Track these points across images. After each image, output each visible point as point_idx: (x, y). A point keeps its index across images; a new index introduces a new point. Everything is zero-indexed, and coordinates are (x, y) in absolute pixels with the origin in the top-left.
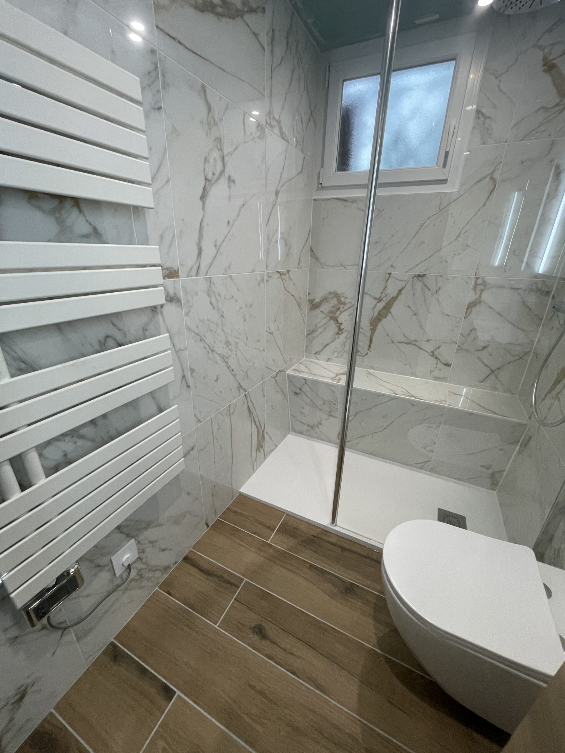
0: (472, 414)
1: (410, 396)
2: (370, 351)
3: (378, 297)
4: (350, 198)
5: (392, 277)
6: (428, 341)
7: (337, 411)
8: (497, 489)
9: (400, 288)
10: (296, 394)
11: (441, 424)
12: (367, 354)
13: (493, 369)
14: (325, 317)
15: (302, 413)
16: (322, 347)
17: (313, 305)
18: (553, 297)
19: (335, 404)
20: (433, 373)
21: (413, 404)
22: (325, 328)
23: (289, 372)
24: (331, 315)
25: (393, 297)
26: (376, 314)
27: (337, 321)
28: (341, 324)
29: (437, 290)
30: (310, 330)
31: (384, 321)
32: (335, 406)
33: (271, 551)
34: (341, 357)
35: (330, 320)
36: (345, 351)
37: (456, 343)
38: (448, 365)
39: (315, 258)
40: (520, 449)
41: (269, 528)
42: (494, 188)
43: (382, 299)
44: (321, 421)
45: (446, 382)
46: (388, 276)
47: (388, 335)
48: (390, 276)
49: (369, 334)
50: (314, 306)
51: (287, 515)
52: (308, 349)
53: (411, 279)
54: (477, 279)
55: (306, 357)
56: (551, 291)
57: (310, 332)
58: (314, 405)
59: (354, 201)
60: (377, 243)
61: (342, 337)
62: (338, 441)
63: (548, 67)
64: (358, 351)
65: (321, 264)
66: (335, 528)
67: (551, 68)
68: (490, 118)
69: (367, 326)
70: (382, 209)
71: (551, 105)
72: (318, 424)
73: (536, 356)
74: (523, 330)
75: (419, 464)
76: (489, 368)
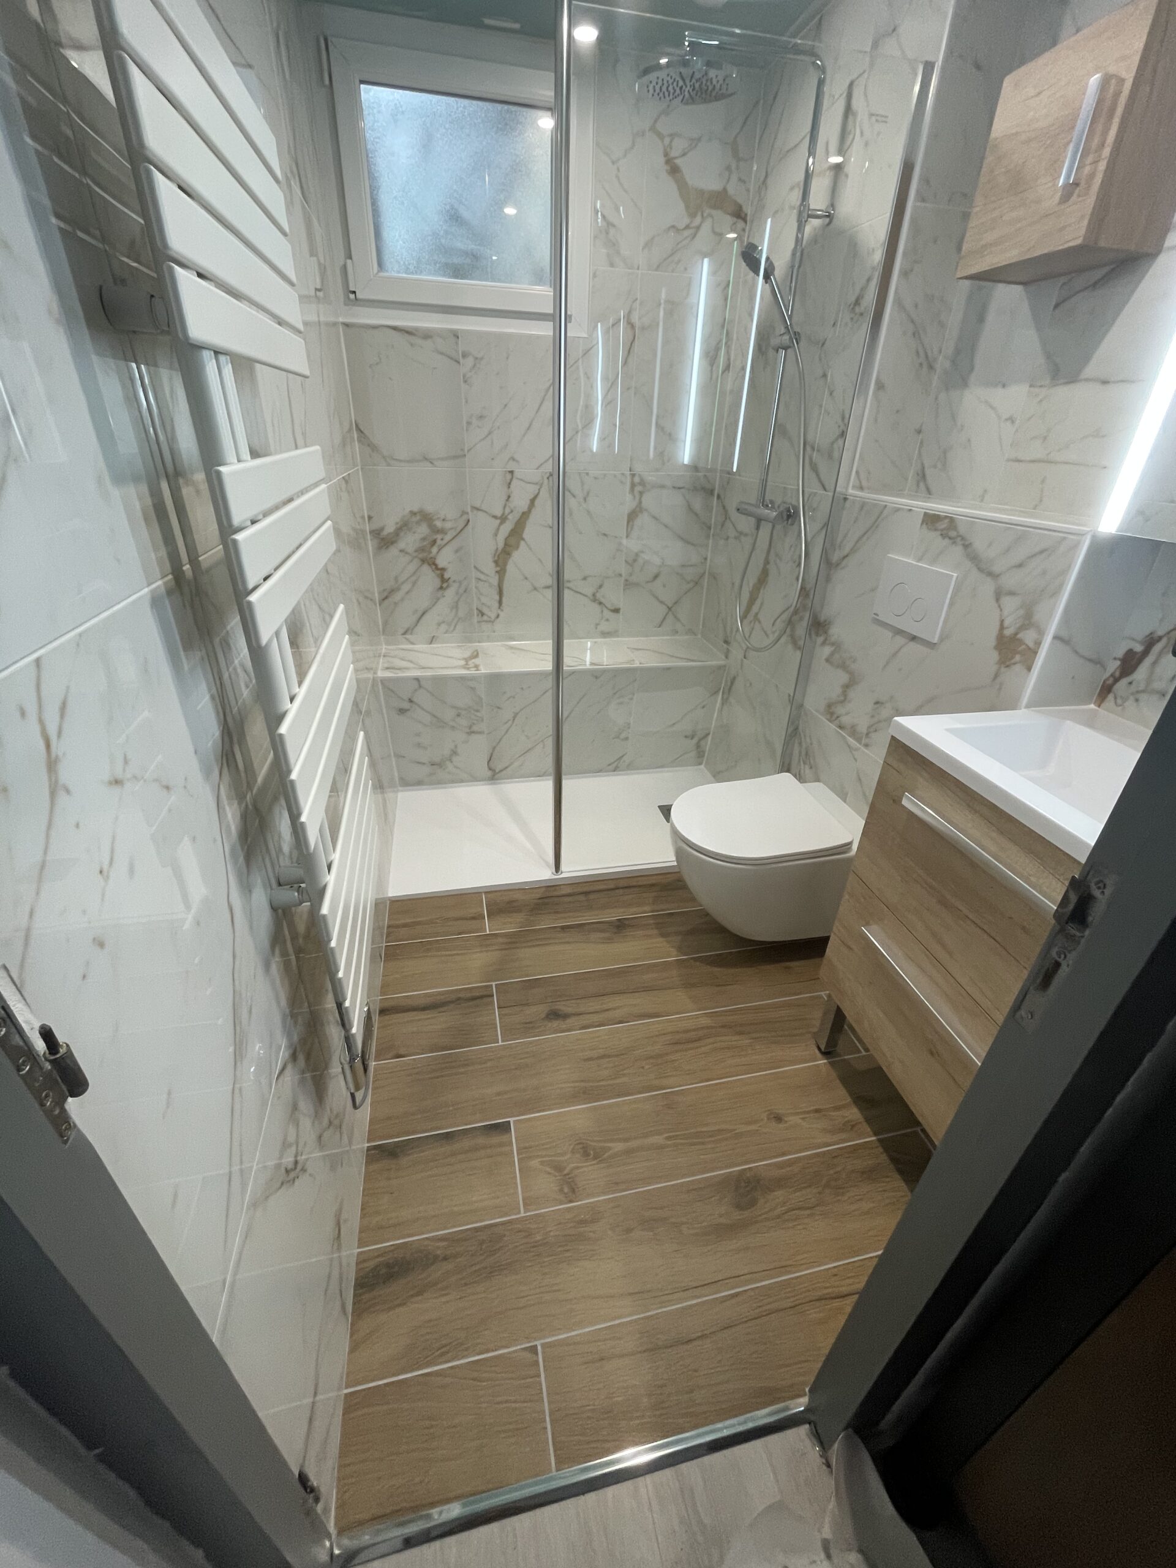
0: (668, 669)
2: (502, 610)
3: (499, 514)
4: (417, 329)
5: (517, 479)
6: (585, 579)
7: (482, 720)
8: (704, 762)
9: (532, 496)
10: (402, 711)
11: (634, 694)
12: (498, 616)
13: (670, 606)
14: (411, 561)
15: (419, 745)
16: (415, 618)
17: (383, 539)
18: (719, 497)
19: (477, 711)
20: (598, 627)
22: (414, 583)
23: (381, 674)
24: (421, 556)
25: (523, 513)
26: (501, 545)
27: (436, 565)
28: (443, 569)
29: (585, 497)
30: (384, 590)
31: (516, 556)
32: (478, 714)
33: (501, 940)
34: (454, 629)
35: (421, 566)
36: (460, 618)
38: (616, 611)
39: (369, 445)
40: (723, 697)
41: (474, 918)
42: (634, 338)
43: (506, 516)
44: (456, 747)
45: (618, 637)
46: (509, 476)
47: (526, 578)
48: (512, 475)
49: (495, 581)
50: (385, 541)
51: (486, 892)
52: (387, 630)
53: (546, 481)
54: (633, 475)
55: (386, 644)
57: (386, 594)
58: (439, 723)
59: (427, 335)
60: (481, 417)
61: (450, 593)
62: (489, 773)
63: (671, 168)
64: (483, 614)
65: (384, 457)
66: (561, 876)
67: (674, 170)
68: (614, 226)
69: (490, 568)
70: (479, 356)
71: (681, 226)
72: (451, 755)
73: (714, 577)
74: (694, 545)
75: (612, 764)
76: (665, 604)
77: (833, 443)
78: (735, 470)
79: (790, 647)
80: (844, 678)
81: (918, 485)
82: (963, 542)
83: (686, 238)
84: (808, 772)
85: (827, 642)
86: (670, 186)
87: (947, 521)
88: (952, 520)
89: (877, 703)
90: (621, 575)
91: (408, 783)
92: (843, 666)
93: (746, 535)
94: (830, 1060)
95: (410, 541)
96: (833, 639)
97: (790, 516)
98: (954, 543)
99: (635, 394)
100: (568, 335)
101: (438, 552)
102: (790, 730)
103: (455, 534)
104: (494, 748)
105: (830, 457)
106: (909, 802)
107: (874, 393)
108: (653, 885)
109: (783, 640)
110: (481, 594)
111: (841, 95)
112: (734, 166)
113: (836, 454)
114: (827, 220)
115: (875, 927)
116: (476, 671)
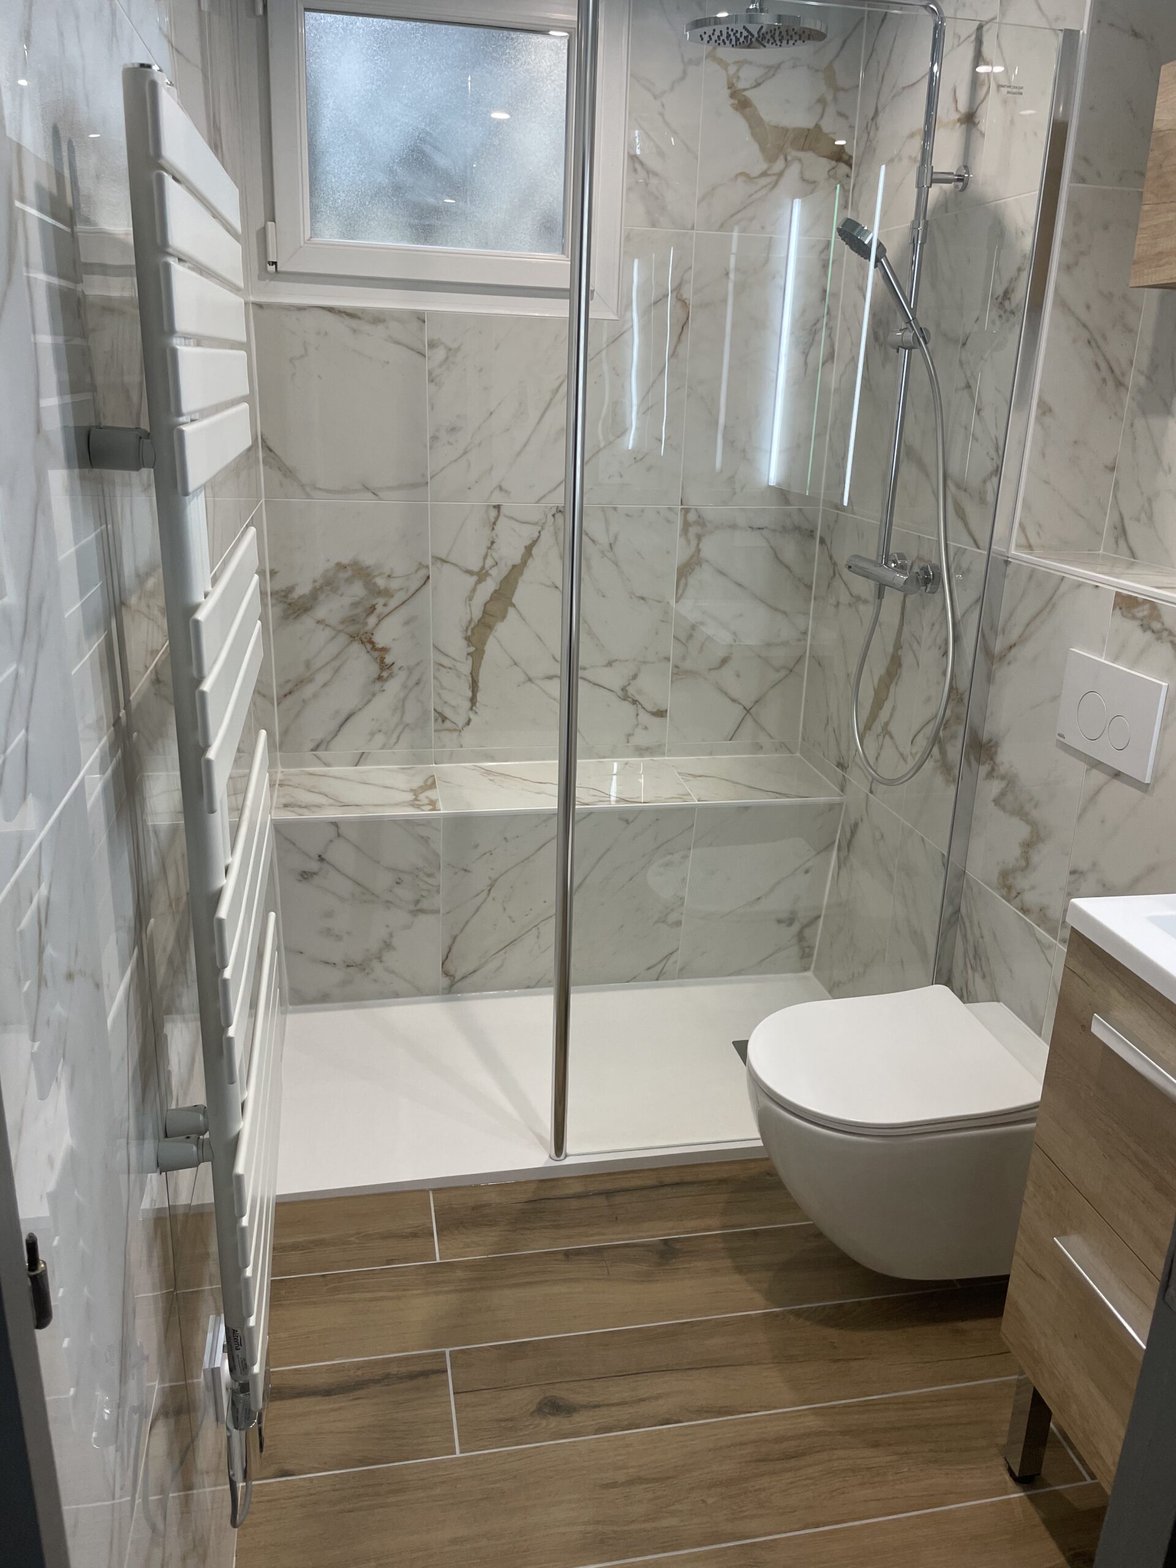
0: (746, 808)
2: (476, 713)
3: (477, 568)
4: (364, 310)
5: (506, 516)
6: (610, 664)
7: (438, 892)
8: (813, 967)
9: (528, 542)
10: (305, 876)
11: (690, 849)
12: (468, 722)
13: (748, 706)
14: (334, 638)
15: (328, 932)
16: (333, 726)
17: (290, 604)
18: (822, 541)
19: (430, 875)
20: (631, 739)
21: (625, 819)
22: (337, 671)
23: (276, 815)
24: (352, 629)
25: (514, 566)
26: (477, 614)
27: (373, 644)
28: (384, 650)
29: (612, 542)
30: (288, 682)
31: (503, 631)
32: (431, 881)
34: (396, 743)
35: (349, 644)
36: (408, 725)
37: (669, 660)
38: (661, 714)
39: (279, 469)
40: (838, 857)
41: (415, 1235)
42: (688, 319)
43: (487, 571)
44: (391, 935)
45: (663, 754)
46: (493, 513)
47: (516, 664)
48: (499, 512)
49: (466, 668)
50: (294, 608)
51: (435, 1190)
52: (287, 741)
53: (550, 519)
54: (686, 511)
55: (283, 766)
56: (817, 529)
57: (289, 687)
58: (365, 895)
59: (378, 318)
60: (453, 430)
61: (393, 687)
62: (445, 982)
63: (739, 101)
64: (444, 719)
65: (303, 486)
66: (568, 1161)
67: (742, 104)
68: (656, 174)
69: (457, 647)
70: (454, 346)
71: (755, 171)
72: (381, 951)
73: (818, 662)
74: (785, 613)
75: (654, 966)
76: (740, 704)
77: (985, 482)
78: (845, 503)
79: (939, 780)
80: (1022, 831)
81: (1117, 543)
82: (1171, 638)
83: (765, 186)
84: (978, 985)
85: (995, 774)
86: (740, 124)
87: (1147, 606)
88: (1153, 606)
89: (1073, 872)
90: (668, 659)
92: (1021, 813)
93: (866, 602)
94: (1029, 1493)
95: (332, 608)
96: (1002, 769)
97: (928, 579)
98: (1159, 639)
99: (689, 396)
100: (590, 316)
101: (377, 624)
102: (949, 911)
103: (405, 597)
104: (455, 938)
105: (982, 501)
106: (1100, 1029)
107: (1038, 419)
108: (722, 1181)
109: (929, 765)
110: (442, 688)
111: (969, 36)
112: (829, 98)
113: (990, 498)
114: (960, 184)
115: (1075, 1239)
116: (431, 810)
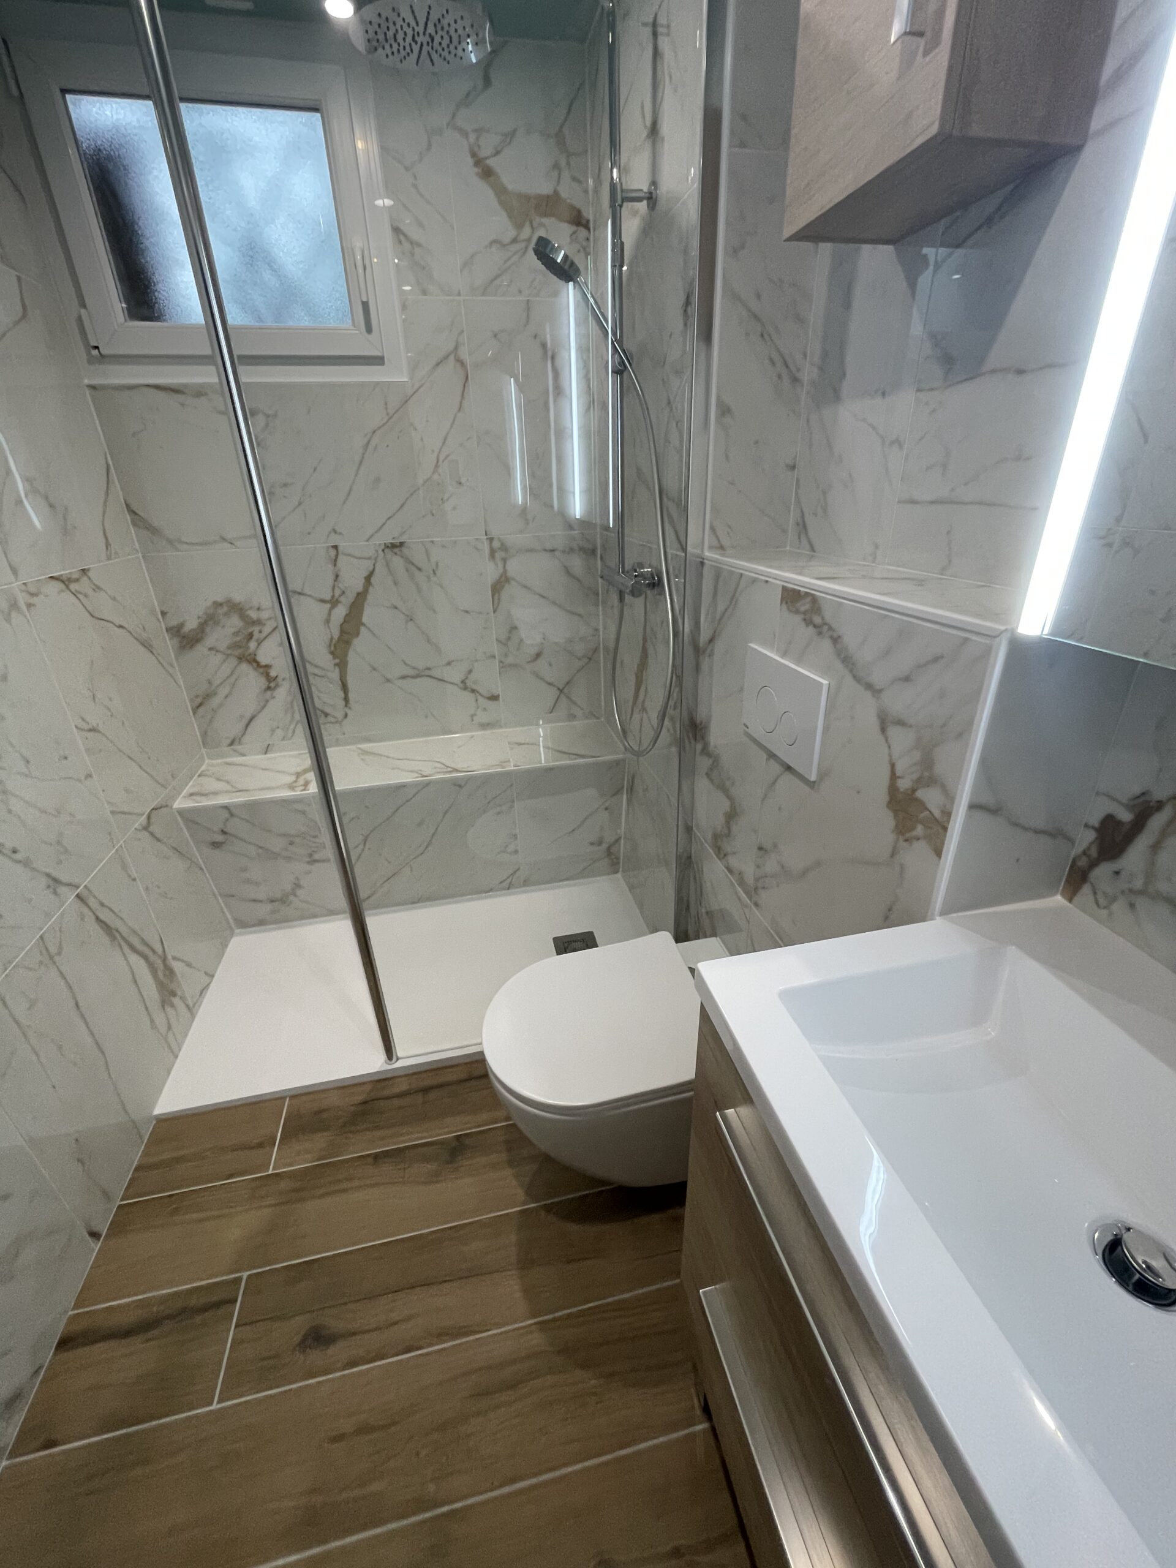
0: (550, 769)
1: (450, 772)
2: (350, 708)
3: (328, 597)
4: (186, 385)
5: (344, 554)
6: (449, 664)
7: (321, 848)
8: (621, 869)
9: (366, 574)
10: (216, 845)
11: (513, 801)
12: (346, 716)
13: (561, 687)
14: (225, 660)
15: (248, 881)
16: (241, 726)
17: (183, 637)
18: (602, 558)
19: (315, 837)
20: (475, 718)
21: (458, 785)
22: (233, 686)
23: (179, 804)
24: (238, 652)
25: (358, 594)
26: (336, 634)
27: (255, 661)
28: (268, 667)
29: (434, 568)
30: (197, 697)
31: (357, 643)
32: (317, 840)
33: (283, 1185)
34: (292, 736)
35: (238, 664)
36: (298, 721)
38: (494, 698)
39: (147, 528)
40: (627, 799)
41: (259, 1146)
42: (467, 377)
43: (337, 600)
44: (298, 879)
45: (501, 727)
46: (333, 552)
47: (374, 669)
48: (337, 551)
49: (335, 675)
50: (187, 639)
51: (292, 1097)
52: (207, 739)
53: (380, 552)
54: (491, 540)
55: (209, 758)
56: (597, 549)
57: (199, 700)
58: (268, 854)
59: (199, 392)
63: (483, 169)
64: (326, 715)
65: (169, 541)
66: (399, 1064)
67: (487, 173)
68: (419, 245)
70: (274, 413)
71: (507, 240)
72: (293, 889)
73: (608, 652)
74: (580, 615)
75: (504, 881)
76: (554, 686)
78: (611, 525)
80: (725, 804)
81: (799, 538)
82: (830, 633)
83: (515, 254)
85: (706, 752)
87: (808, 599)
88: (814, 599)
89: (759, 851)
90: (494, 657)
91: (243, 924)
92: (724, 789)
95: (221, 635)
96: (710, 749)
97: (654, 582)
98: (820, 634)
99: (478, 444)
101: (258, 647)
103: (275, 625)
107: (717, 420)
110: (321, 692)
112: (563, 163)
114: (651, 201)
116: (302, 791)
